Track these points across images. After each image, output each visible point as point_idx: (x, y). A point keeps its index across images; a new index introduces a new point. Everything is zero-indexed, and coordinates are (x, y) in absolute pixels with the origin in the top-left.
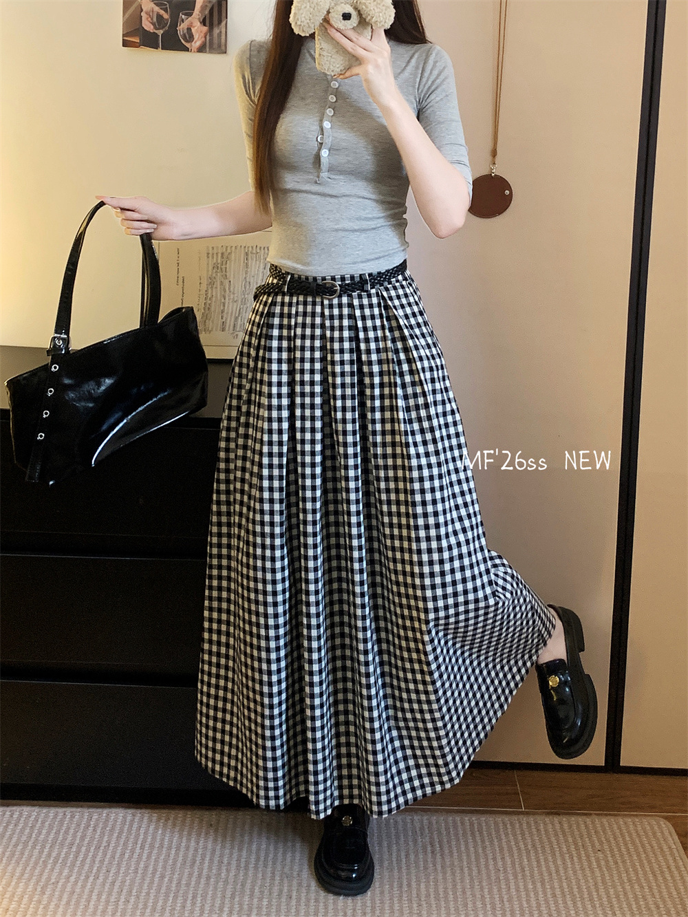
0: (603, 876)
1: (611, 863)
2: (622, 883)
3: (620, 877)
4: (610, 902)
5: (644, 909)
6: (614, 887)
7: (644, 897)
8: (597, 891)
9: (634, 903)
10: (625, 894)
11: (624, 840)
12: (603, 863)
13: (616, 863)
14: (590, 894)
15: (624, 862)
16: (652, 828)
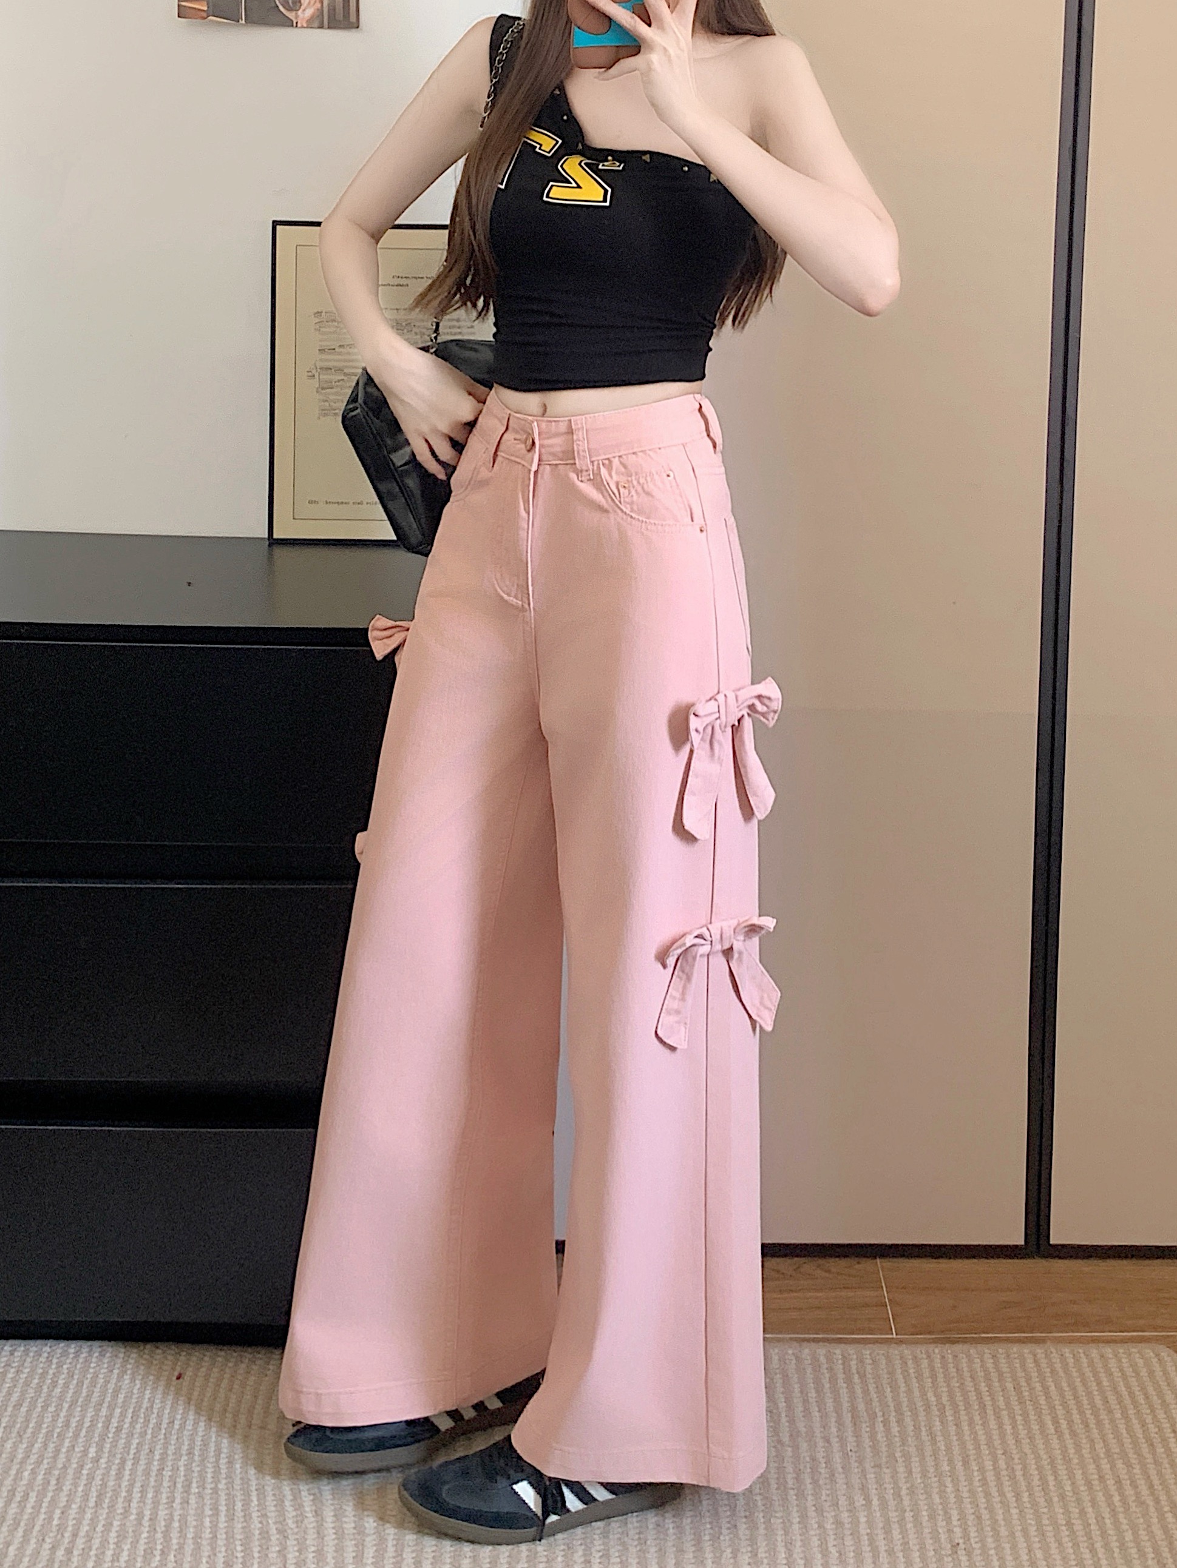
0: (1064, 1450)
1: (1079, 1428)
2: (1096, 1460)
3: (1093, 1448)
4: (1075, 1492)
5: (1133, 1505)
6: (1083, 1466)
7: (1134, 1485)
8: (1055, 1473)
9: (1116, 1494)
10: (1101, 1478)
11: (1099, 1383)
12: (1064, 1424)
13: (1087, 1426)
14: (1043, 1479)
15: (1099, 1423)
16: (1147, 1363)
